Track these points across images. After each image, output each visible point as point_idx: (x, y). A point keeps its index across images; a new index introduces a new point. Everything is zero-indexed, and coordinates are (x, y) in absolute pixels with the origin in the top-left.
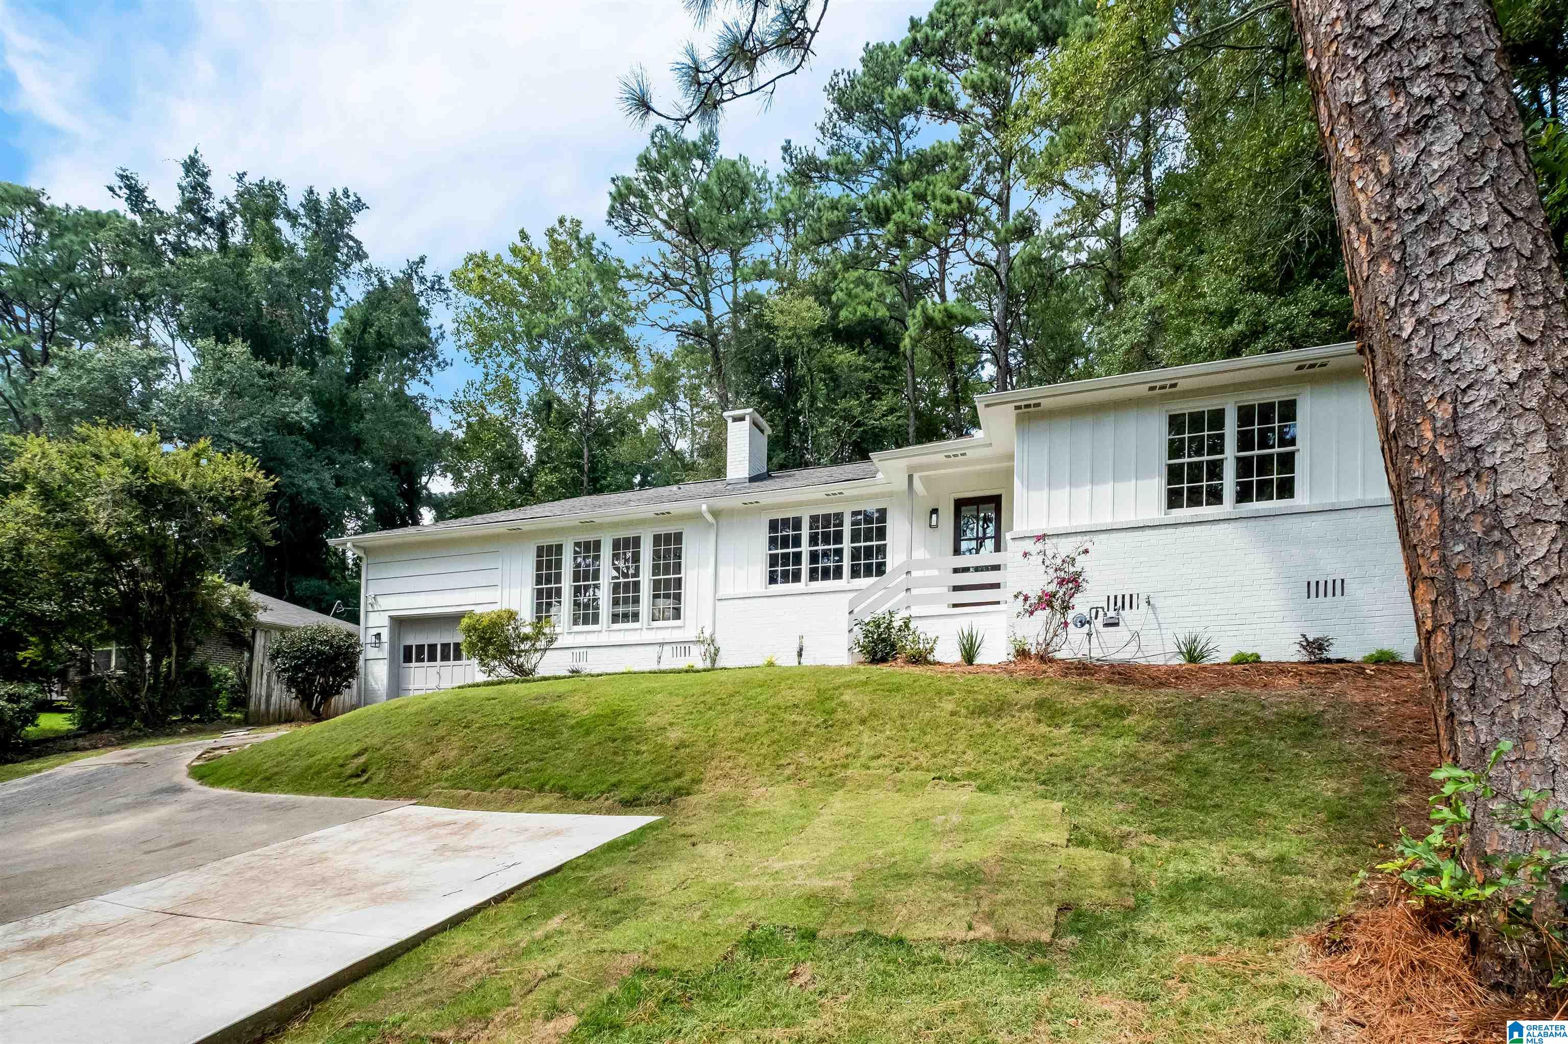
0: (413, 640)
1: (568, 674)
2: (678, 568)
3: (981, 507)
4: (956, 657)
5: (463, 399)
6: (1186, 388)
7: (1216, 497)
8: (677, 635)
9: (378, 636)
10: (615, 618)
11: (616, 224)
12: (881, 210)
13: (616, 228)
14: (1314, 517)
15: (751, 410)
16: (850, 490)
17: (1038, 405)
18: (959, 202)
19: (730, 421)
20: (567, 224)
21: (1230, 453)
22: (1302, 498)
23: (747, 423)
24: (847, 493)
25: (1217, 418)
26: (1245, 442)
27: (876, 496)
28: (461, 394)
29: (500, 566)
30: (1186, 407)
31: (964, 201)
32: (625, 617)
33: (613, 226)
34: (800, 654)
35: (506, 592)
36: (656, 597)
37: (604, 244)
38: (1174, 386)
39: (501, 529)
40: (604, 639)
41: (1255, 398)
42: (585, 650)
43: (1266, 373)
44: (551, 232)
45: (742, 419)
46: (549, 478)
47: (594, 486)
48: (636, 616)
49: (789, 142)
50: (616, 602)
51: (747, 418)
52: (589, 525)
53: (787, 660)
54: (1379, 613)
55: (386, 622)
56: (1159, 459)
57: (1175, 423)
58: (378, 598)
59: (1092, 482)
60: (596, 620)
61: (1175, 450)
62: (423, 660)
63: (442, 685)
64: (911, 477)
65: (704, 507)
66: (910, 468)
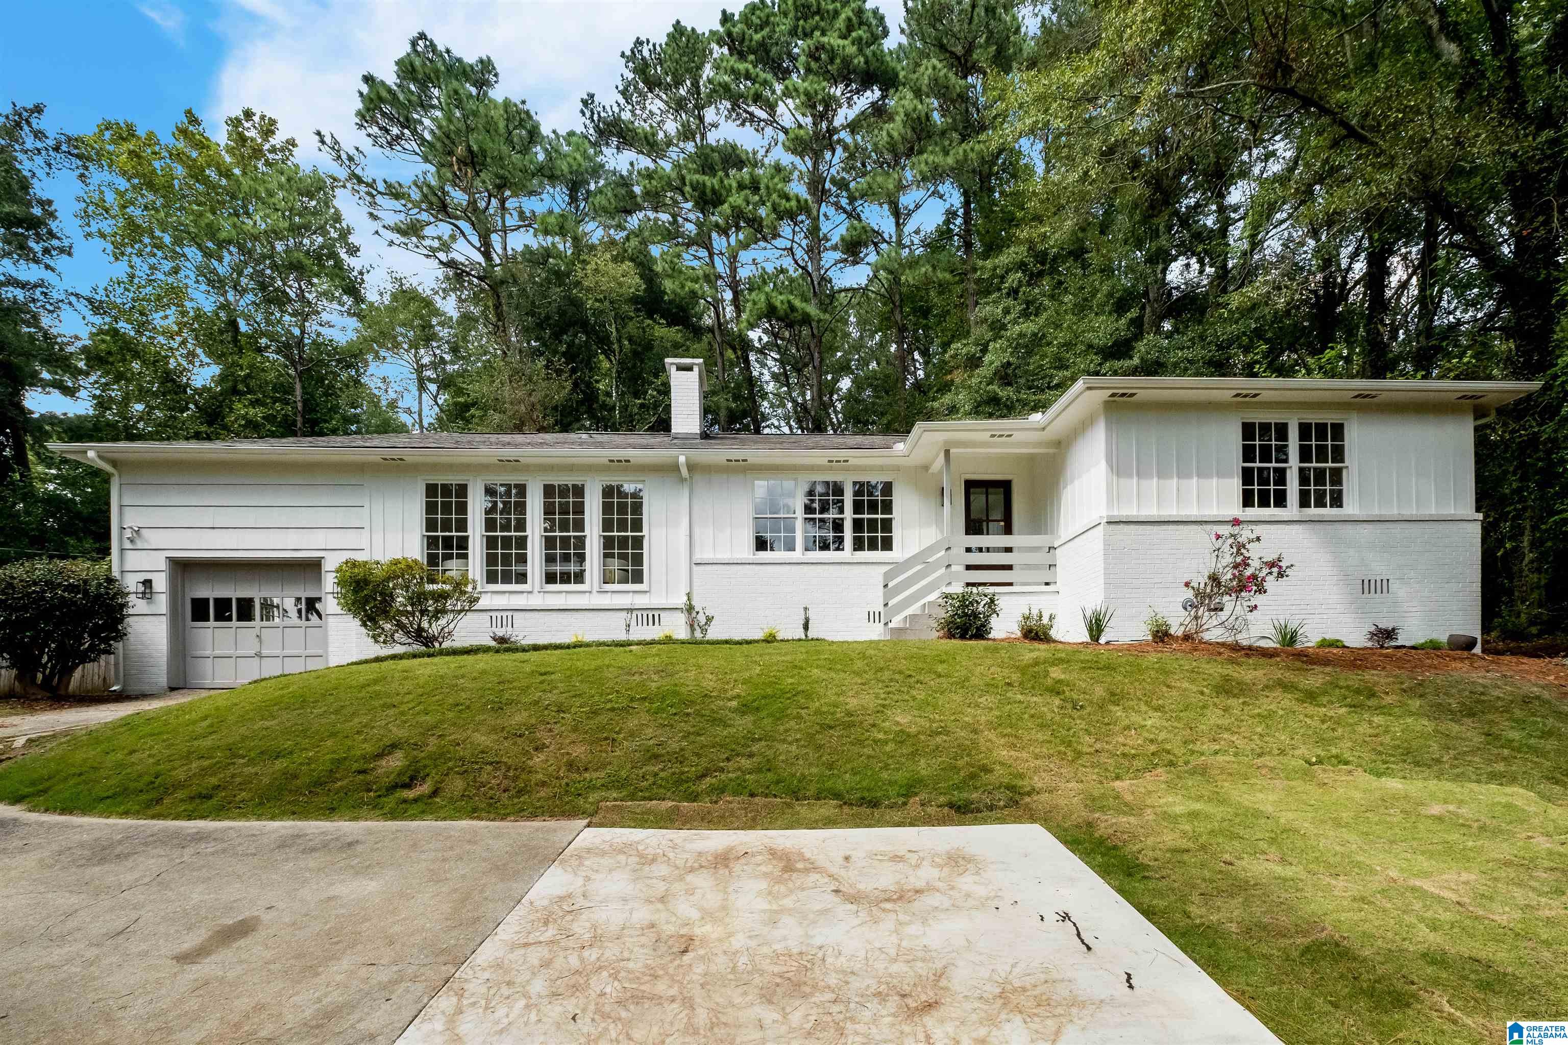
0: (210, 591)
1: (493, 643)
2: (637, 525)
3: (990, 490)
4: (1082, 635)
5: (104, 298)
6: (1264, 400)
7: (1281, 500)
8: (641, 601)
9: (147, 583)
10: (550, 578)
11: (370, 130)
12: (708, 191)
13: (369, 135)
14: (1365, 525)
15: (701, 360)
16: (856, 458)
17: (1132, 395)
18: (798, 201)
19: (674, 368)
20: (256, 119)
21: (1294, 463)
22: (1351, 508)
23: (694, 375)
24: (852, 461)
25: (1282, 431)
26: (1305, 455)
27: (882, 469)
28: (101, 291)
29: (367, 505)
30: (1258, 417)
31: (802, 202)
32: (566, 578)
33: (364, 132)
34: (806, 627)
35: (378, 538)
36: (606, 556)
37: (357, 149)
38: (1255, 395)
39: (374, 456)
40: (536, 601)
41: (1313, 418)
42: (510, 614)
43: (1327, 396)
44: (235, 123)
45: (689, 368)
46: (252, 411)
47: (312, 428)
48: (579, 578)
49: (592, 96)
50: (550, 559)
51: (696, 369)
52: (513, 464)
53: (791, 630)
54: (1414, 609)
55: (161, 563)
56: (1236, 461)
57: (1248, 430)
58: (143, 531)
59: (1179, 477)
60: (522, 578)
61: (1248, 454)
62: (230, 619)
63: (265, 652)
64: (947, 452)
65: (682, 459)
66: (946, 442)
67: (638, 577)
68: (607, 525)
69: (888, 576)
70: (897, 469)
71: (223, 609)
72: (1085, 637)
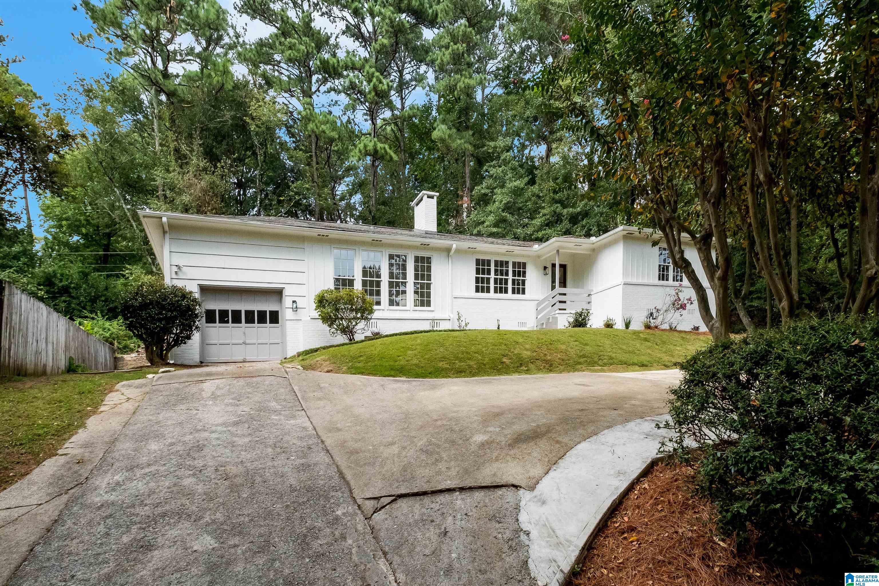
0: (216, 306)
2: (429, 277)
7: (667, 278)
8: (431, 315)
10: (392, 303)
16: (517, 251)
24: (513, 252)
27: (522, 257)
29: (306, 260)
32: (398, 303)
34: (499, 326)
36: (416, 292)
40: (386, 314)
42: (375, 321)
48: (404, 303)
50: (391, 293)
52: (377, 243)
55: (195, 288)
56: (657, 262)
57: (660, 250)
58: (184, 268)
59: (642, 267)
60: (380, 302)
61: (660, 259)
62: (227, 322)
63: (248, 341)
64: (558, 251)
65: (454, 246)
66: (559, 247)
67: (429, 304)
68: (416, 277)
69: (538, 305)
70: (529, 256)
71: (224, 316)
72: (624, 327)
